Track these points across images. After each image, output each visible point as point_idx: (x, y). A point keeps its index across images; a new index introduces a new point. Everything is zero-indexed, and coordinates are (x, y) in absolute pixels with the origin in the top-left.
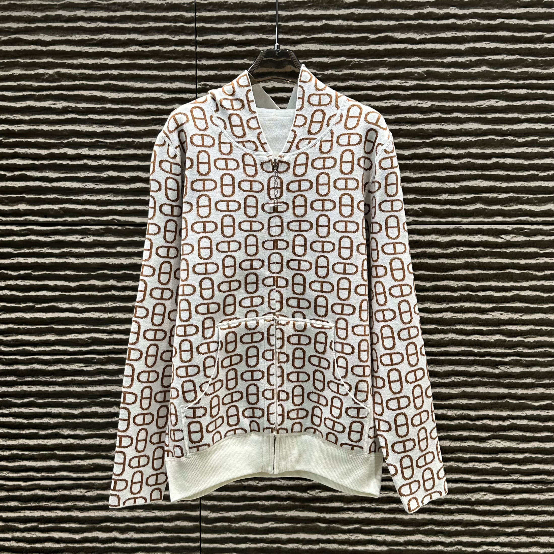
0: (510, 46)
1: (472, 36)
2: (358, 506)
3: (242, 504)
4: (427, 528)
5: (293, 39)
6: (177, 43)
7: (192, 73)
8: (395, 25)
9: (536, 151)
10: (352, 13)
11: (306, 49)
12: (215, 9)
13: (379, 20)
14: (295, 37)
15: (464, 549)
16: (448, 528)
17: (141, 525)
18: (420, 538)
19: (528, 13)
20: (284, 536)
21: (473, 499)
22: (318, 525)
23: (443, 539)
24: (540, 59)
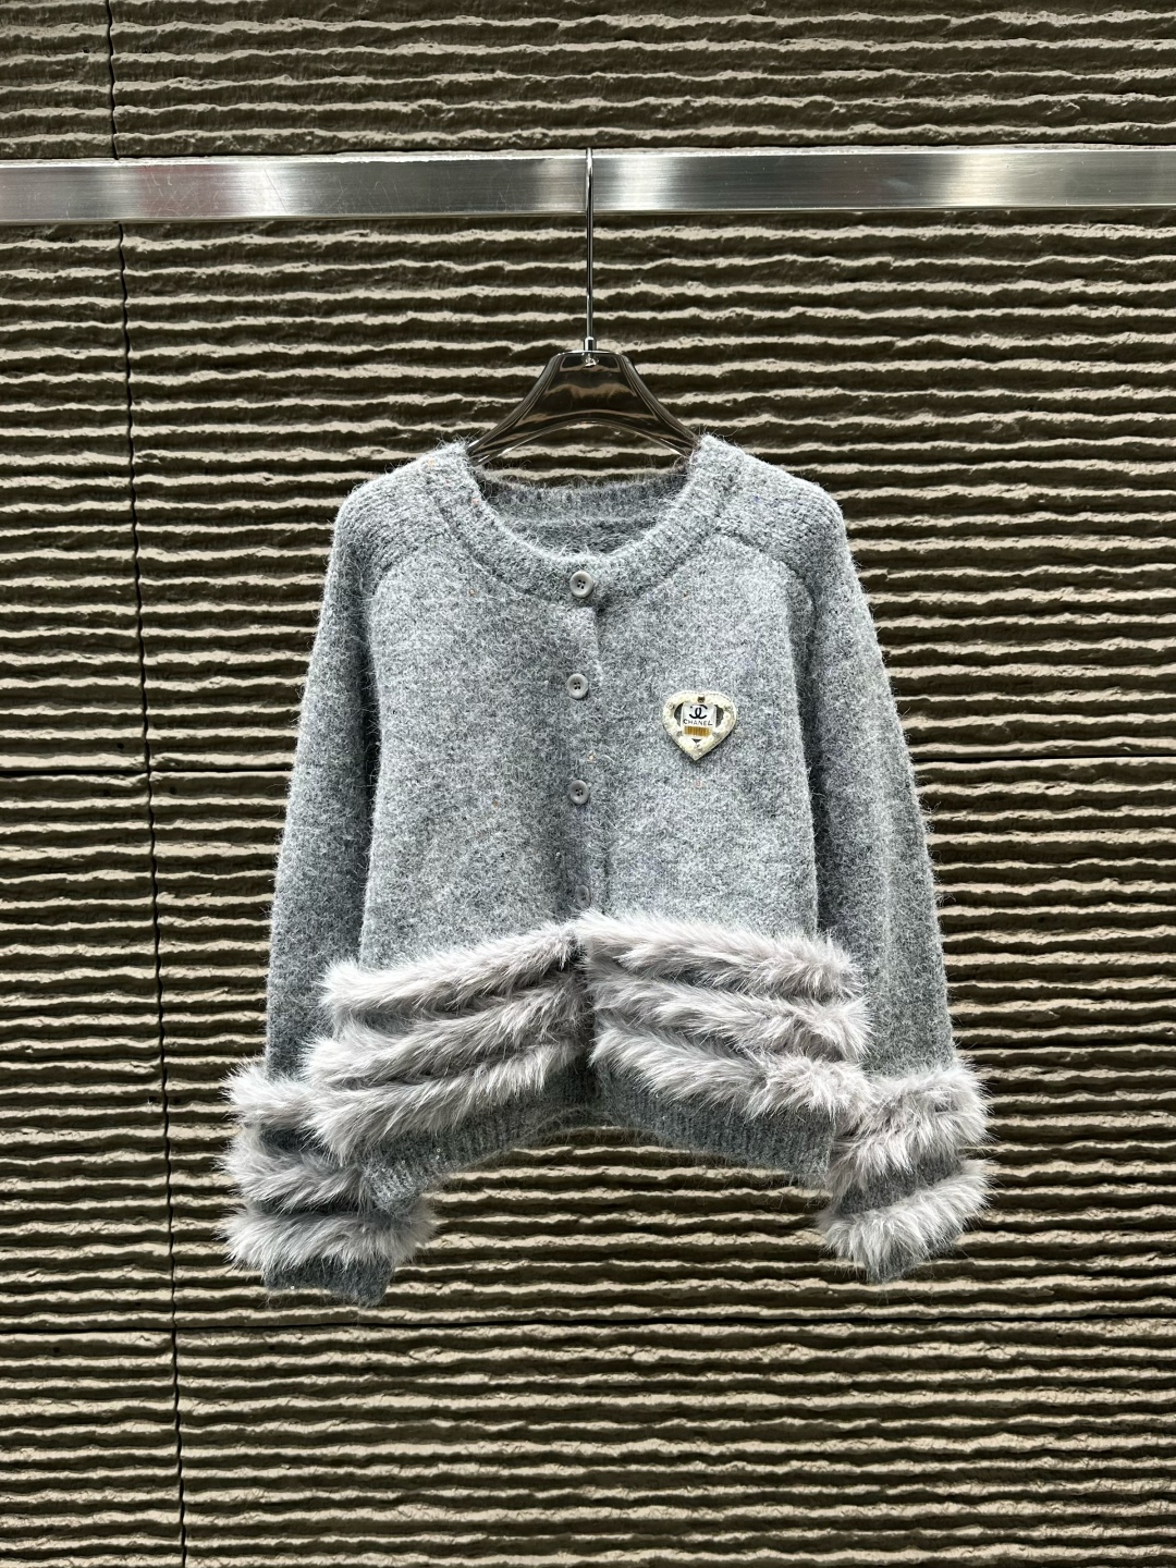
0: (819, 368)
1: (736, 346)
2: (520, 1380)
3: (265, 1383)
4: (668, 1424)
5: (342, 354)
6: (84, 366)
7: (121, 430)
8: (566, 321)
9: (881, 601)
10: (471, 296)
11: (372, 374)
12: (168, 289)
13: (532, 310)
14: (348, 350)
15: (749, 1468)
16: (713, 1424)
17: (48, 1432)
18: (653, 1447)
19: (857, 292)
20: (360, 1451)
21: (766, 1360)
22: (434, 1425)
23: (703, 1447)
24: (887, 395)
